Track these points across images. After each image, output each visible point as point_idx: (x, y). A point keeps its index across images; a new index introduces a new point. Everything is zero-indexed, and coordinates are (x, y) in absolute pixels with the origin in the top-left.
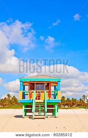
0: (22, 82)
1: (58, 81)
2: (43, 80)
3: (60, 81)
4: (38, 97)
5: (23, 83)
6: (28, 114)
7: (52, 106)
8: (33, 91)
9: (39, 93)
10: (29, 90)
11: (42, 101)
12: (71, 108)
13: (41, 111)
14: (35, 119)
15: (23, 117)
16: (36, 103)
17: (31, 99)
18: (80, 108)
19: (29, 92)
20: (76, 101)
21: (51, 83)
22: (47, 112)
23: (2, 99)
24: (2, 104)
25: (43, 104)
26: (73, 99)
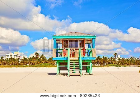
0: (55, 40)
1: (93, 39)
2: (77, 38)
3: (95, 39)
4: (72, 55)
5: (57, 40)
6: (61, 71)
7: (86, 64)
8: (67, 49)
9: (73, 51)
10: (63, 48)
11: (77, 59)
12: (102, 67)
14: (71, 76)
15: (58, 74)
16: (71, 60)
17: (66, 57)
18: (111, 66)
19: (63, 50)
20: (106, 59)
21: (85, 40)
23: (31, 58)
24: (31, 63)
25: (78, 61)
26: (104, 57)
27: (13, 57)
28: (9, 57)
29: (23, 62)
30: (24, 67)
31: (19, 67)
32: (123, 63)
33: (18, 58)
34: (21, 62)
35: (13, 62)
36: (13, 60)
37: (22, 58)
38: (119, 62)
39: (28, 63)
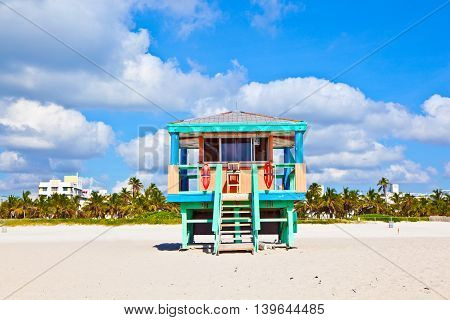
0: (176, 137)
1: (297, 132)
3: (303, 132)
4: (232, 185)
5: (181, 139)
6: (198, 238)
7: (278, 213)
8: (213, 165)
9: (234, 171)
10: (201, 162)
11: (245, 197)
12: (341, 222)
13: (242, 228)
15: (184, 247)
16: (225, 203)
17: (209, 191)
18: (368, 220)
19: (200, 168)
20: (355, 198)
21: (272, 137)
22: (260, 232)
23: (115, 195)
24: (115, 211)
25: (248, 206)
26: (346, 191)
27: (60, 192)
28: (49, 193)
29: (93, 209)
30: (92, 222)
31: (77, 225)
32: (410, 209)
33: (75, 195)
34: (85, 209)
35: (61, 209)
36: (61, 201)
37: (88, 196)
38: (397, 207)
39: (108, 211)
